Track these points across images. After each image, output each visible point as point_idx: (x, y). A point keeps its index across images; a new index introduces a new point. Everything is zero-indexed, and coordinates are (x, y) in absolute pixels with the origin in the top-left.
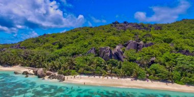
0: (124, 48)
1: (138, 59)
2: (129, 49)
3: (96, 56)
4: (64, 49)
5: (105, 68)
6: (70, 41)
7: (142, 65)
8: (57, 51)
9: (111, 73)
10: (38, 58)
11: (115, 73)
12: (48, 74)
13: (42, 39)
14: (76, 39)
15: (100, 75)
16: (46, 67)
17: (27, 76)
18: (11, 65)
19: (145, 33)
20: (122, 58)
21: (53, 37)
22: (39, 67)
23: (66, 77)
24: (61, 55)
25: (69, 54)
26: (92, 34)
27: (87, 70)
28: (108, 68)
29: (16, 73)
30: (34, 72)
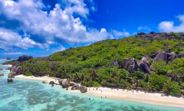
0: (152, 59)
1: (170, 71)
2: (157, 60)
3: (120, 68)
4: (87, 61)
5: (129, 81)
6: (94, 53)
7: (174, 79)
8: (81, 63)
9: (137, 86)
10: (63, 70)
11: (142, 86)
12: (71, 85)
13: (68, 52)
14: (99, 52)
15: (124, 87)
16: (70, 78)
17: (53, 86)
18: (41, 75)
19: (177, 43)
20: (149, 71)
21: (78, 50)
22: (64, 78)
23: (88, 88)
24: (84, 67)
25: (93, 66)
26: (116, 46)
27: (110, 82)
28: (133, 81)
29: (44, 82)
30: (59, 82)
